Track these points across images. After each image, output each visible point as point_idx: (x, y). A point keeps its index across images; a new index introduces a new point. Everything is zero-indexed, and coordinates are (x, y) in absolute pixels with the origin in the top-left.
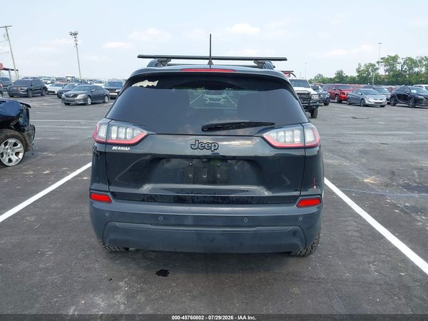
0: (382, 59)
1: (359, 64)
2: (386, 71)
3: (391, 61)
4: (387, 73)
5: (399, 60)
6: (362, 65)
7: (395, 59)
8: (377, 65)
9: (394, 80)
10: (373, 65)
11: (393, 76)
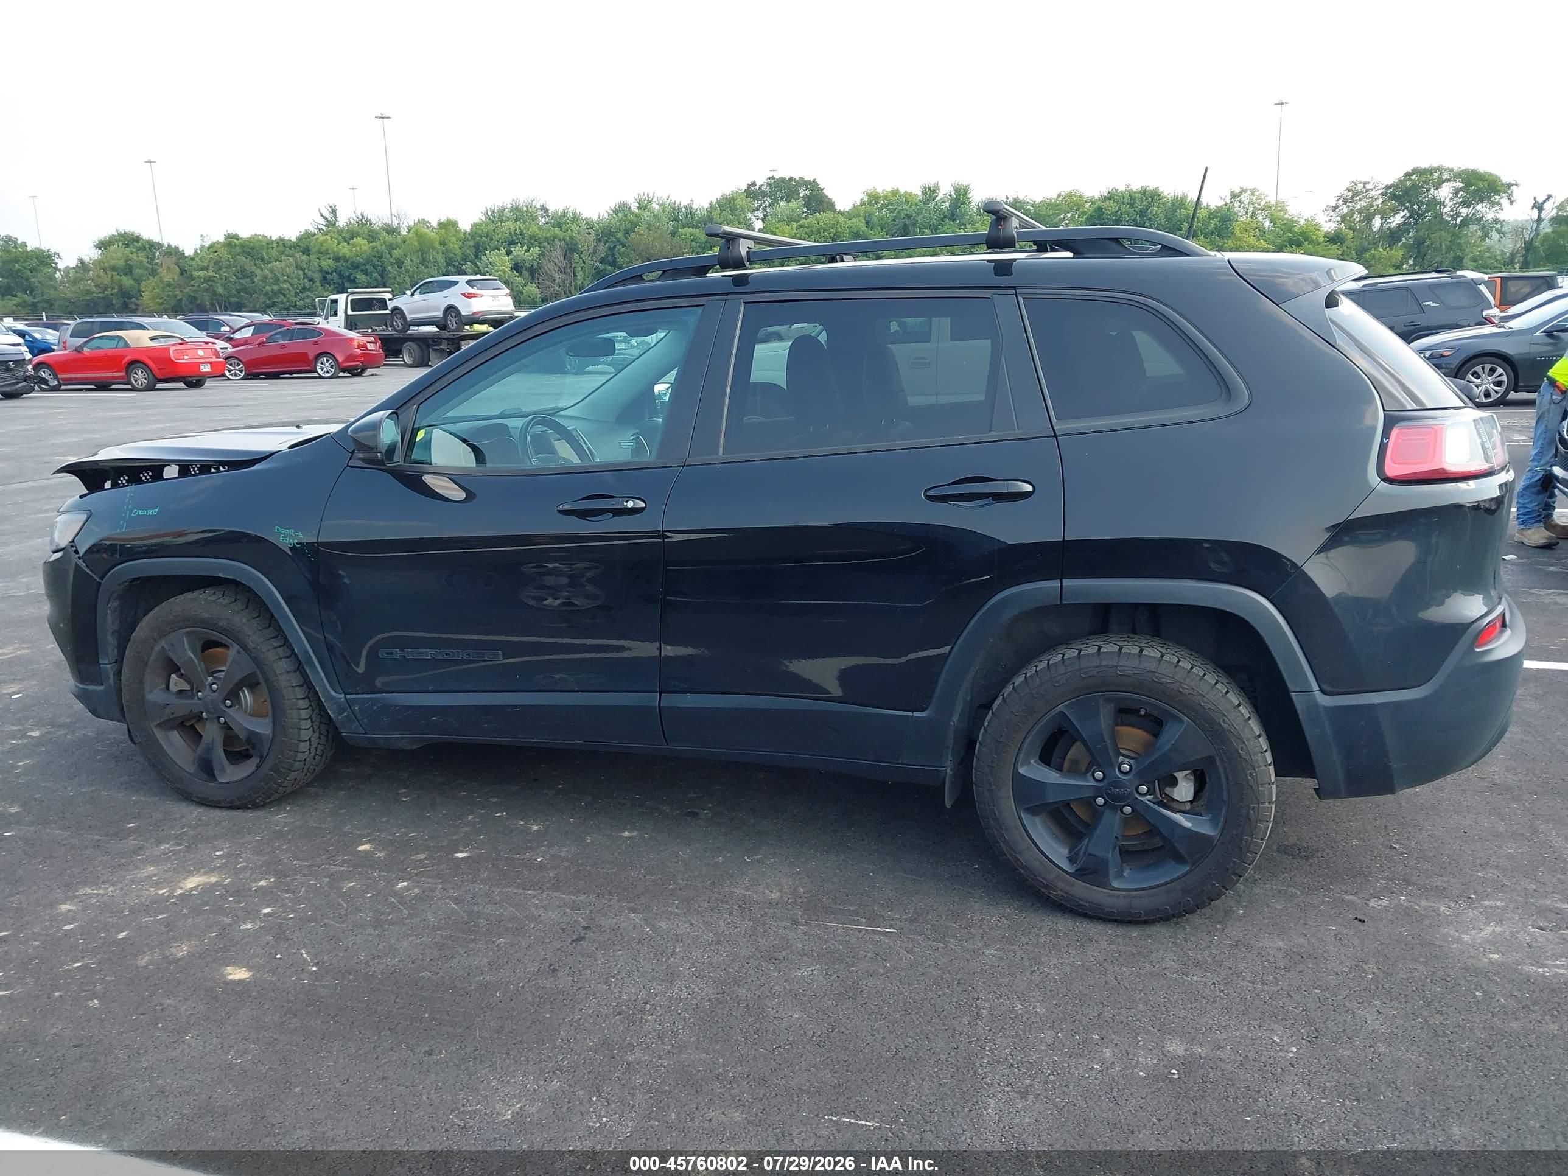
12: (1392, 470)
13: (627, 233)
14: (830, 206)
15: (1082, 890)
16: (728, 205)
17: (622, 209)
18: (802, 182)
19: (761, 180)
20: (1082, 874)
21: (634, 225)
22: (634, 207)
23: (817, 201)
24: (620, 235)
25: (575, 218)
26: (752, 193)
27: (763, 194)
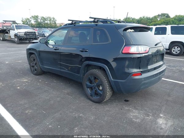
0: (32, 16)
1: (22, 18)
2: (35, 22)
3: (36, 18)
4: (35, 23)
5: (39, 18)
6: (24, 19)
7: (37, 17)
8: (30, 19)
9: (38, 26)
10: (29, 19)
11: (38, 24)
12: (123, 52)
13: (141, 21)
14: (169, 17)
15: (91, 97)
16: (155, 17)
17: (141, 18)
18: (166, 14)
19: (160, 14)
20: (91, 95)
21: (142, 20)
22: (142, 18)
23: (168, 16)
24: (140, 21)
25: (135, 19)
26: (159, 16)
27: (160, 16)
